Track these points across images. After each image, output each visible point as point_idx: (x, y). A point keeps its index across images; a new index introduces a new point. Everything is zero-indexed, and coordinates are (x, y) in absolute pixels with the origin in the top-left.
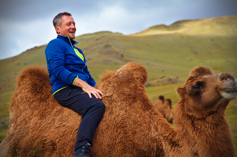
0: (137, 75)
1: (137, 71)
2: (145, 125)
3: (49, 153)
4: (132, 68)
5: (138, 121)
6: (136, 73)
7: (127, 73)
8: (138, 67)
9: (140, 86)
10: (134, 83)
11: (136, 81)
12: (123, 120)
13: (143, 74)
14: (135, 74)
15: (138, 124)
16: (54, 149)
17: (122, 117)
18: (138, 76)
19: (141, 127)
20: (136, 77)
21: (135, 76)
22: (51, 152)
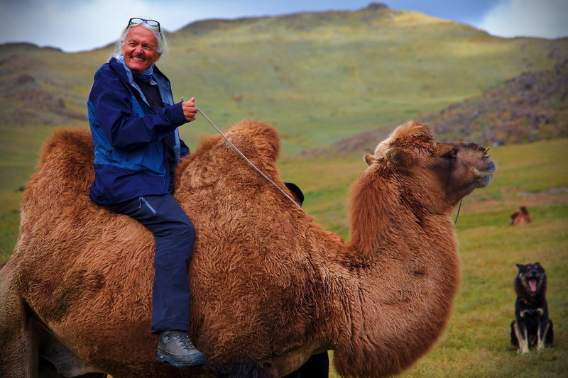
0: (260, 143)
1: (261, 136)
2: (284, 237)
3: (90, 292)
4: (251, 131)
5: (271, 230)
6: (259, 139)
7: (241, 140)
8: (260, 130)
9: (269, 165)
10: (256, 158)
11: (260, 155)
12: (241, 229)
13: (272, 141)
14: (256, 142)
15: (271, 237)
16: (100, 286)
17: (238, 222)
18: (263, 146)
19: (278, 241)
20: (260, 147)
21: (257, 145)
22: (94, 291)
